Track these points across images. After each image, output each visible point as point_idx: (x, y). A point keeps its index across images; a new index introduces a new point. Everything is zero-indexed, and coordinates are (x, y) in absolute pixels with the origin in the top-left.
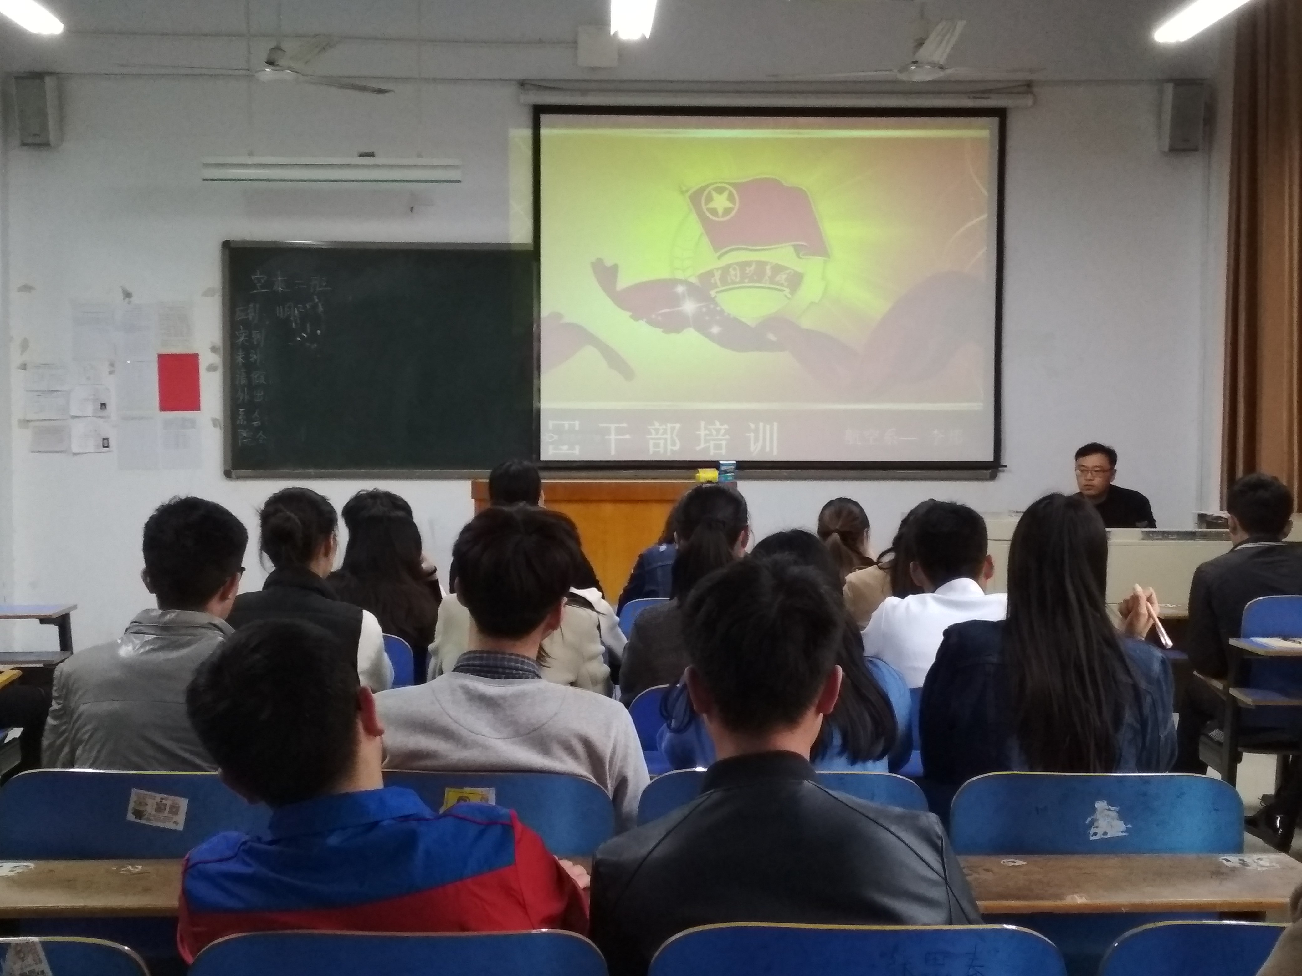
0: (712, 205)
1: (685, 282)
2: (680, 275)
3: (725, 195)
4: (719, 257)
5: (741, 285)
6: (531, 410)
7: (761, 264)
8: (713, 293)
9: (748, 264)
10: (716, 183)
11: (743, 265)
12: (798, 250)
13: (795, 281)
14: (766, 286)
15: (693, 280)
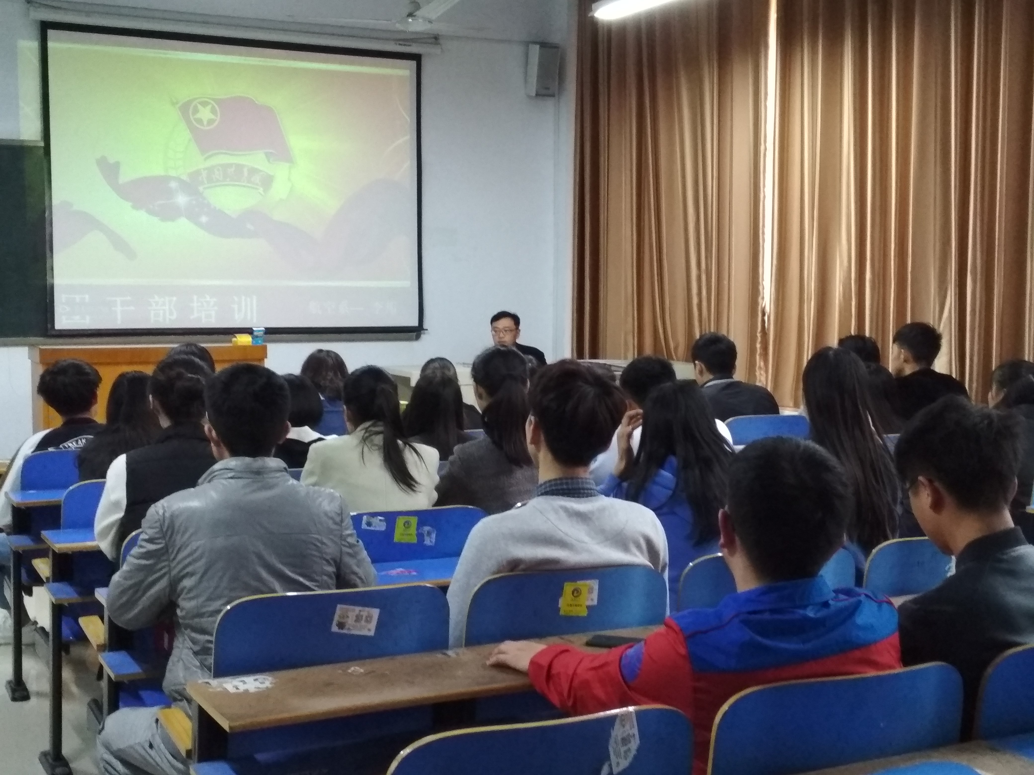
0: (198, 116)
1: (178, 179)
2: (173, 173)
3: (209, 107)
4: (206, 159)
5: (224, 183)
6: (45, 286)
7: (239, 167)
8: (201, 188)
9: (230, 165)
10: (201, 98)
11: (226, 167)
12: (268, 155)
13: (267, 181)
14: (244, 184)
15: (184, 177)
